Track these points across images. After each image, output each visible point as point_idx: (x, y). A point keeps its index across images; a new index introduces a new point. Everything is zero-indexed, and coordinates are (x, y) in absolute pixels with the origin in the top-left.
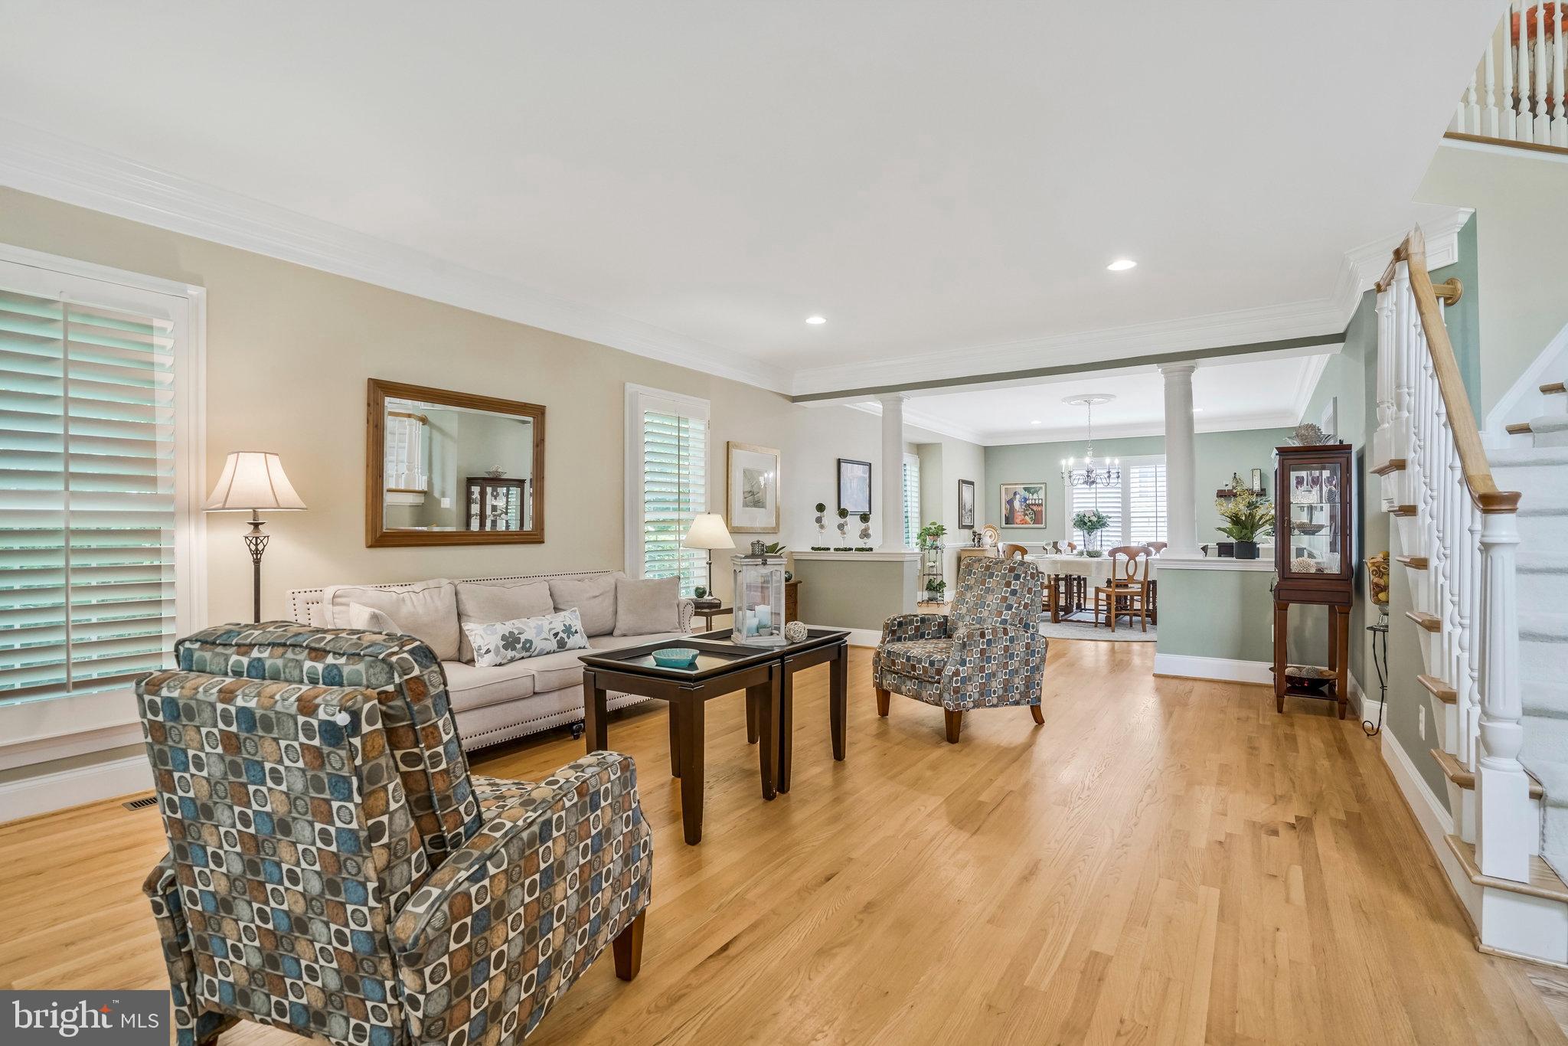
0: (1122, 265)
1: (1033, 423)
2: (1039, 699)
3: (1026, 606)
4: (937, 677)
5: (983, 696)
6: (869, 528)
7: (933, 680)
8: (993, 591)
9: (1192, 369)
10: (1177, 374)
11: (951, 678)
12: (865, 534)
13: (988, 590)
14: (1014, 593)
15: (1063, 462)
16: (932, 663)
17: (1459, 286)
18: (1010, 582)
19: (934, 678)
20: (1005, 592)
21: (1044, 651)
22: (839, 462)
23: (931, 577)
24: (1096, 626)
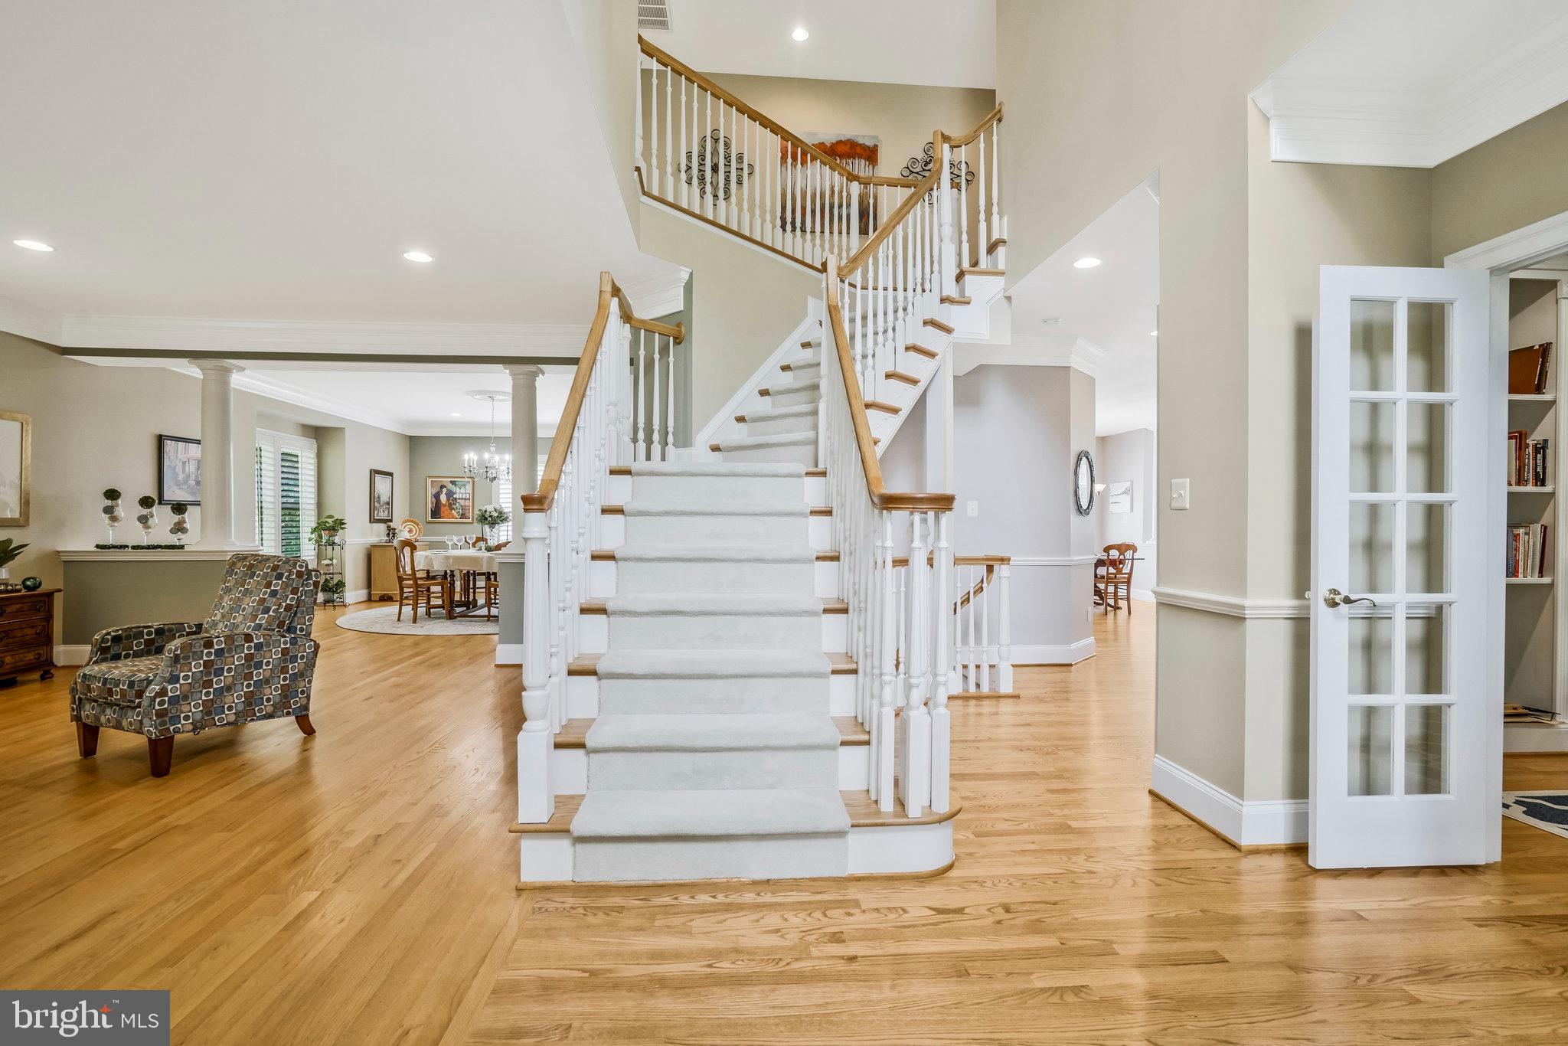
0: (419, 257)
1: (453, 415)
2: (306, 708)
3: (288, 608)
4: (137, 701)
5: (209, 713)
6: (185, 522)
7: (132, 705)
8: (252, 592)
9: (535, 375)
10: (521, 377)
11: (153, 699)
12: (179, 528)
13: (247, 593)
14: (274, 594)
15: (466, 457)
16: (131, 684)
17: (683, 329)
18: (271, 582)
19: (134, 702)
20: (264, 593)
21: (311, 655)
22: (160, 440)
23: (328, 577)
24: (488, 620)
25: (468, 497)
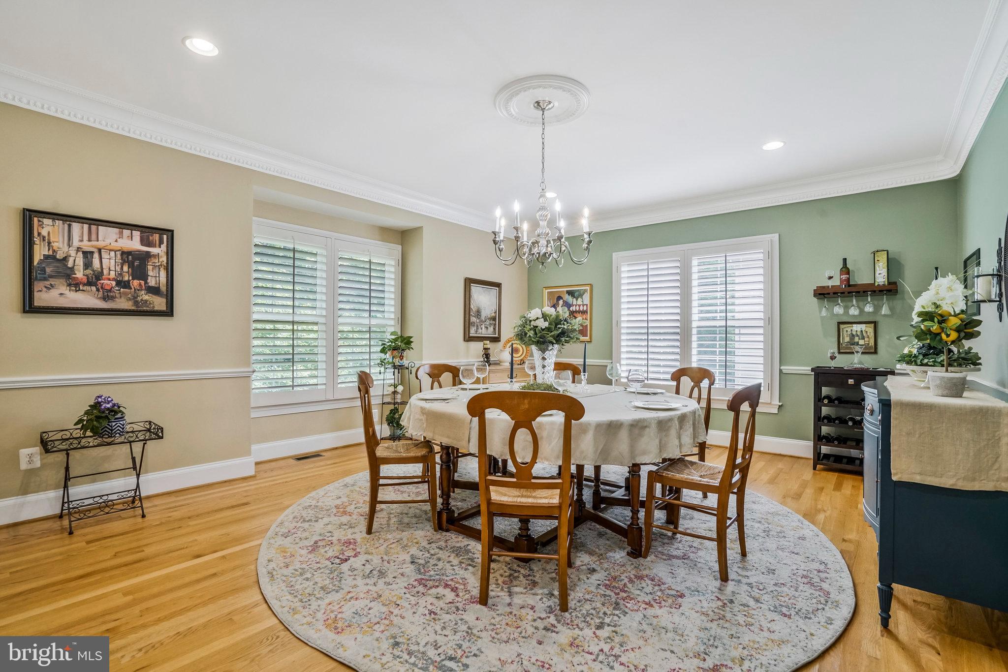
25: (585, 308)
